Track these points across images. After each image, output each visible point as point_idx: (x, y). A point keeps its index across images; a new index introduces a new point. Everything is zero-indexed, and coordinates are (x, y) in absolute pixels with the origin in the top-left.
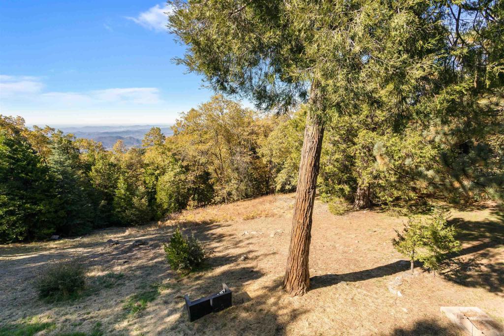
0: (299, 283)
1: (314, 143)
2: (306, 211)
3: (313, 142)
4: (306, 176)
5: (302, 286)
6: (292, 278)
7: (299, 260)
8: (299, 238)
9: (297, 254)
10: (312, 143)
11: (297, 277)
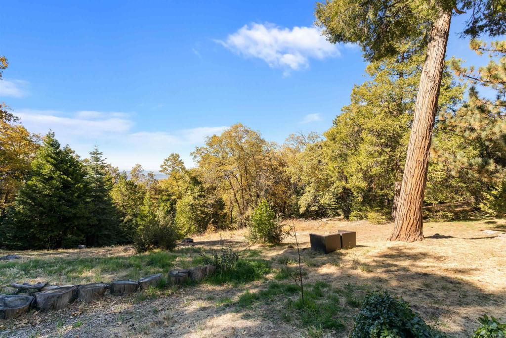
0: (416, 227)
1: (436, 83)
2: (426, 147)
3: (435, 81)
4: (428, 114)
5: (419, 232)
6: (408, 224)
7: (417, 202)
8: (418, 177)
9: (416, 195)
10: (433, 82)
11: (415, 221)
